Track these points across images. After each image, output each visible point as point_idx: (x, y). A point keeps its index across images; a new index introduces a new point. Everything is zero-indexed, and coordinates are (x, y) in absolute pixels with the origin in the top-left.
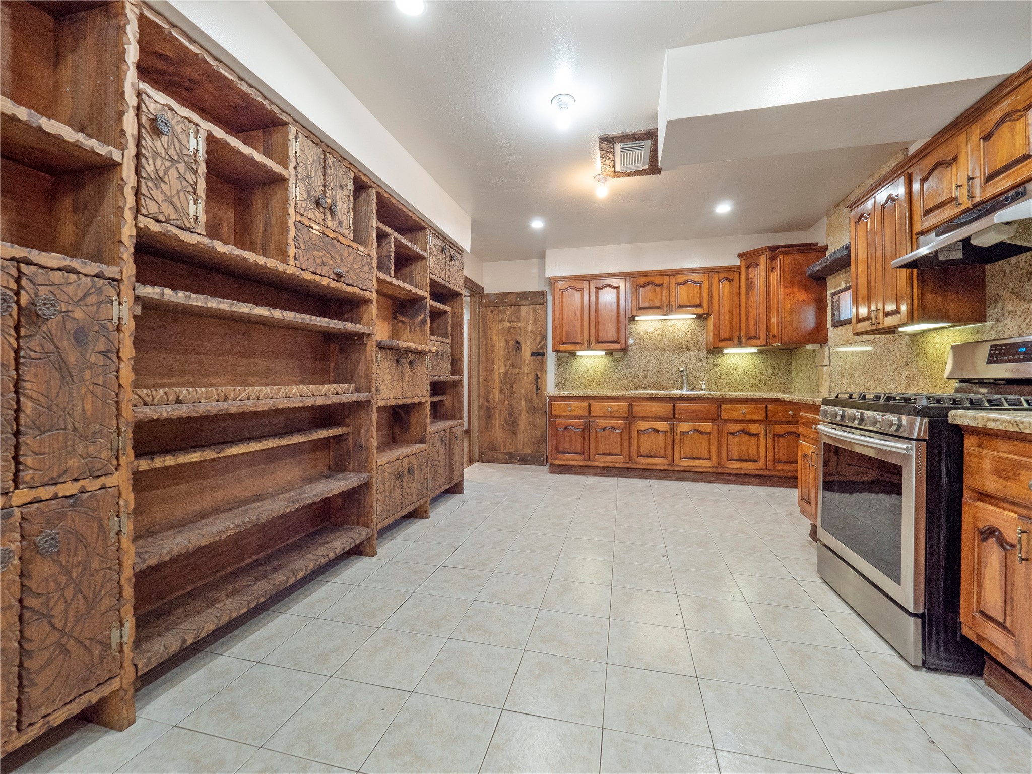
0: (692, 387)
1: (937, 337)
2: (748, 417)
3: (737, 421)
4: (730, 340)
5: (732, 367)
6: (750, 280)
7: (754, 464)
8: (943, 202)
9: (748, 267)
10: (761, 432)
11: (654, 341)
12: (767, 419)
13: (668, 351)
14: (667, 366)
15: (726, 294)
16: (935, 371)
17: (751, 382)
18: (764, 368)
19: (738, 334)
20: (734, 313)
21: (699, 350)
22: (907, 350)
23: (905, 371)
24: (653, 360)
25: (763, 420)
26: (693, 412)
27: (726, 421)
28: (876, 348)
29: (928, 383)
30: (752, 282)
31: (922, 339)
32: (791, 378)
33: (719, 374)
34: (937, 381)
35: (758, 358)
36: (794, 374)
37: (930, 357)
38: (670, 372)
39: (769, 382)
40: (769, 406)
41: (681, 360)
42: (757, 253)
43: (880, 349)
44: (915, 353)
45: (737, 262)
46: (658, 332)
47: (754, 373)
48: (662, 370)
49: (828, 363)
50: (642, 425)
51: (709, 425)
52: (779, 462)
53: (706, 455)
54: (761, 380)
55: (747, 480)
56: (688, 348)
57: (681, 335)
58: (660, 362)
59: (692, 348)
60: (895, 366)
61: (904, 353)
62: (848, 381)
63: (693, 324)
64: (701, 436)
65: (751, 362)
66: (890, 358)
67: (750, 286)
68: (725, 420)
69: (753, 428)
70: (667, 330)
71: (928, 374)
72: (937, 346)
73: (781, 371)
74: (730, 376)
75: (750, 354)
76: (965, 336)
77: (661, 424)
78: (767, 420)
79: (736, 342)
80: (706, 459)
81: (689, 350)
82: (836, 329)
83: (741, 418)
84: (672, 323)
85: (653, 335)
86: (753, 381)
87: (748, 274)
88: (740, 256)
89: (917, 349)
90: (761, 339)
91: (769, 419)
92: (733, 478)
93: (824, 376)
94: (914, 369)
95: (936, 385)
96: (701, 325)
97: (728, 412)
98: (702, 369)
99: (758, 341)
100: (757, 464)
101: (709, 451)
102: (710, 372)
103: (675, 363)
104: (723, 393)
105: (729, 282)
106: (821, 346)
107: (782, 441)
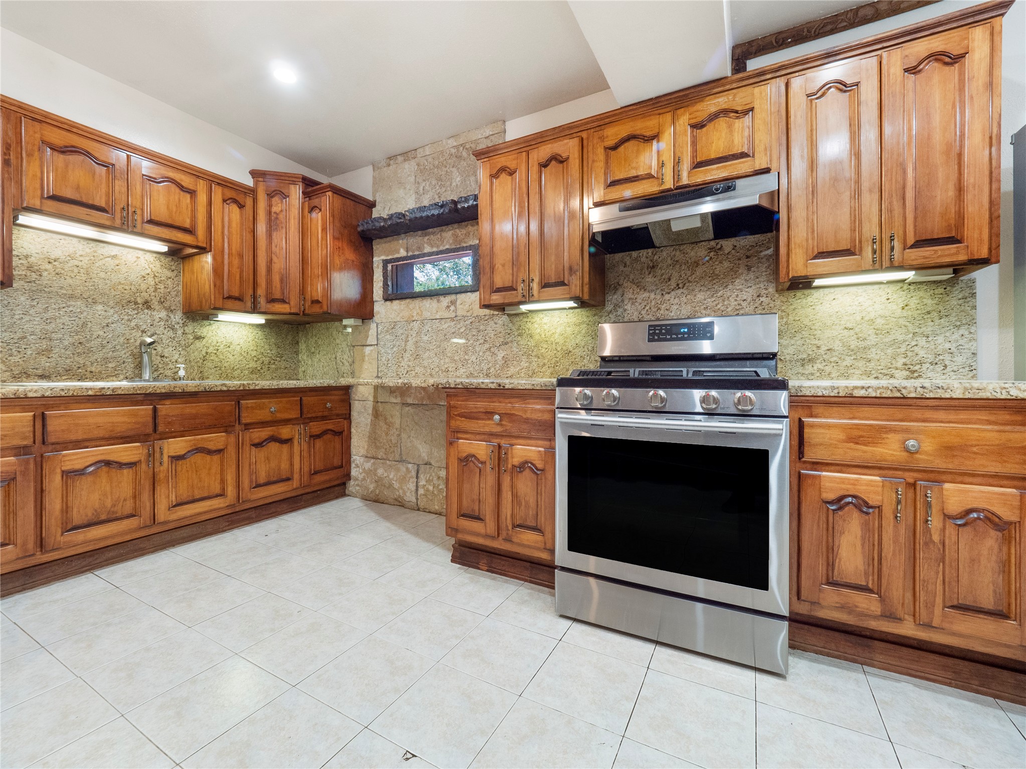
0: (156, 374)
1: (546, 318)
2: (281, 416)
3: (263, 424)
4: (239, 299)
5: (224, 343)
6: (274, 215)
7: (287, 483)
8: (637, 177)
9: (270, 196)
10: (294, 435)
11: (70, 281)
12: (301, 417)
13: (103, 303)
14: (101, 333)
15: (234, 225)
16: (541, 351)
17: (251, 366)
18: (267, 347)
19: (251, 292)
20: (246, 258)
21: (170, 310)
22: (505, 330)
23: (501, 351)
24: (66, 319)
25: (296, 419)
26: (195, 417)
27: (248, 426)
28: (459, 326)
29: (534, 363)
30: (277, 218)
31: (525, 320)
32: (299, 361)
33: (204, 353)
34: (546, 361)
35: (260, 333)
36: (303, 356)
37: (537, 337)
38: (110, 346)
39: (273, 366)
40: (303, 398)
41: (133, 324)
42: (286, 179)
43: (464, 328)
44: (516, 334)
45: (249, 182)
46: (80, 264)
47: (254, 353)
48: (88, 341)
49: (376, 343)
50: (75, 458)
51: (222, 436)
52: (316, 473)
53: (217, 489)
54: (263, 363)
55: (273, 510)
56: (147, 304)
57: (132, 277)
58: (84, 324)
59: (155, 304)
60: (487, 346)
61: (500, 333)
62: (410, 363)
63: (158, 264)
64: (208, 457)
65: (251, 337)
66: (480, 338)
67: (273, 222)
68: (246, 425)
69: (285, 432)
70: (100, 263)
71: (534, 354)
72: (546, 327)
73: (287, 352)
74: (221, 357)
75: (250, 325)
76: (580, 319)
77: (126, 450)
78: (303, 419)
79: (249, 304)
80: (217, 496)
81: (149, 308)
82: (388, 303)
83: (269, 419)
84: (114, 251)
85: (67, 267)
86: (252, 365)
87: (270, 206)
88: (254, 174)
89: (518, 329)
90: (292, 303)
91: (304, 416)
92: (252, 514)
93: (367, 358)
94: (515, 349)
95: (544, 364)
96: (173, 268)
97: (252, 411)
98: (175, 343)
99: (287, 306)
100: (290, 483)
101: (223, 481)
102: (188, 349)
103: (120, 328)
104: (245, 382)
105: (240, 208)
106: (363, 322)
107: (319, 443)
